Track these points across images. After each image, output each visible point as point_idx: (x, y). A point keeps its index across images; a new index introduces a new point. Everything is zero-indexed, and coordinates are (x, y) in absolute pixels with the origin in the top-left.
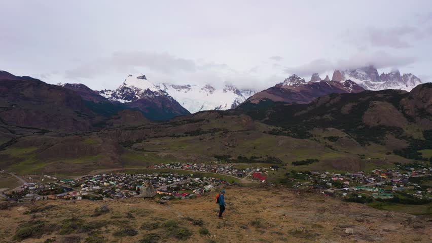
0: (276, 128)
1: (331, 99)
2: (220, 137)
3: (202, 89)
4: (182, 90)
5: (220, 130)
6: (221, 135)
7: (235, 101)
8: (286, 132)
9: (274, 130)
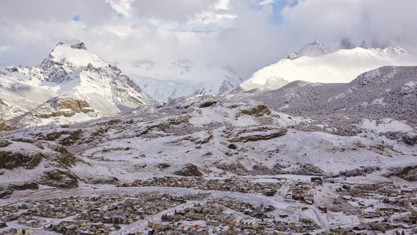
0: (304, 121)
1: (382, 75)
2: (222, 136)
3: (173, 63)
4: (142, 65)
5: (220, 125)
6: (223, 134)
7: (225, 81)
8: (322, 126)
9: (302, 124)
